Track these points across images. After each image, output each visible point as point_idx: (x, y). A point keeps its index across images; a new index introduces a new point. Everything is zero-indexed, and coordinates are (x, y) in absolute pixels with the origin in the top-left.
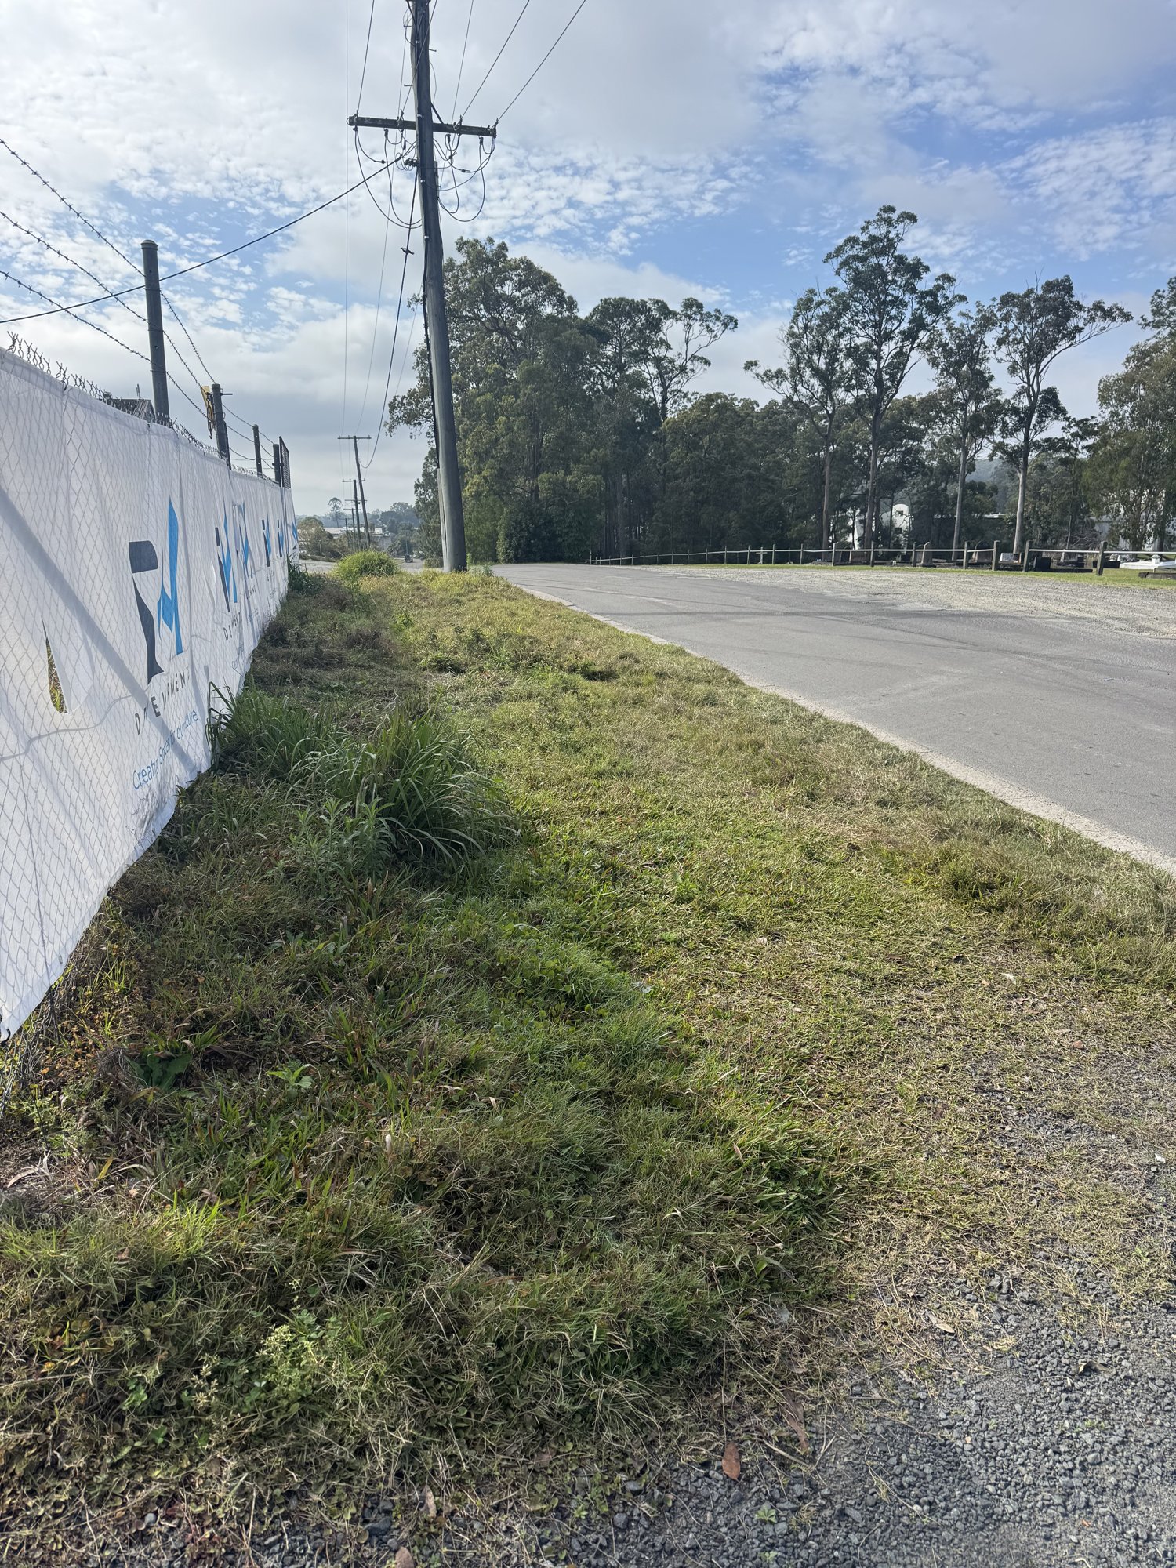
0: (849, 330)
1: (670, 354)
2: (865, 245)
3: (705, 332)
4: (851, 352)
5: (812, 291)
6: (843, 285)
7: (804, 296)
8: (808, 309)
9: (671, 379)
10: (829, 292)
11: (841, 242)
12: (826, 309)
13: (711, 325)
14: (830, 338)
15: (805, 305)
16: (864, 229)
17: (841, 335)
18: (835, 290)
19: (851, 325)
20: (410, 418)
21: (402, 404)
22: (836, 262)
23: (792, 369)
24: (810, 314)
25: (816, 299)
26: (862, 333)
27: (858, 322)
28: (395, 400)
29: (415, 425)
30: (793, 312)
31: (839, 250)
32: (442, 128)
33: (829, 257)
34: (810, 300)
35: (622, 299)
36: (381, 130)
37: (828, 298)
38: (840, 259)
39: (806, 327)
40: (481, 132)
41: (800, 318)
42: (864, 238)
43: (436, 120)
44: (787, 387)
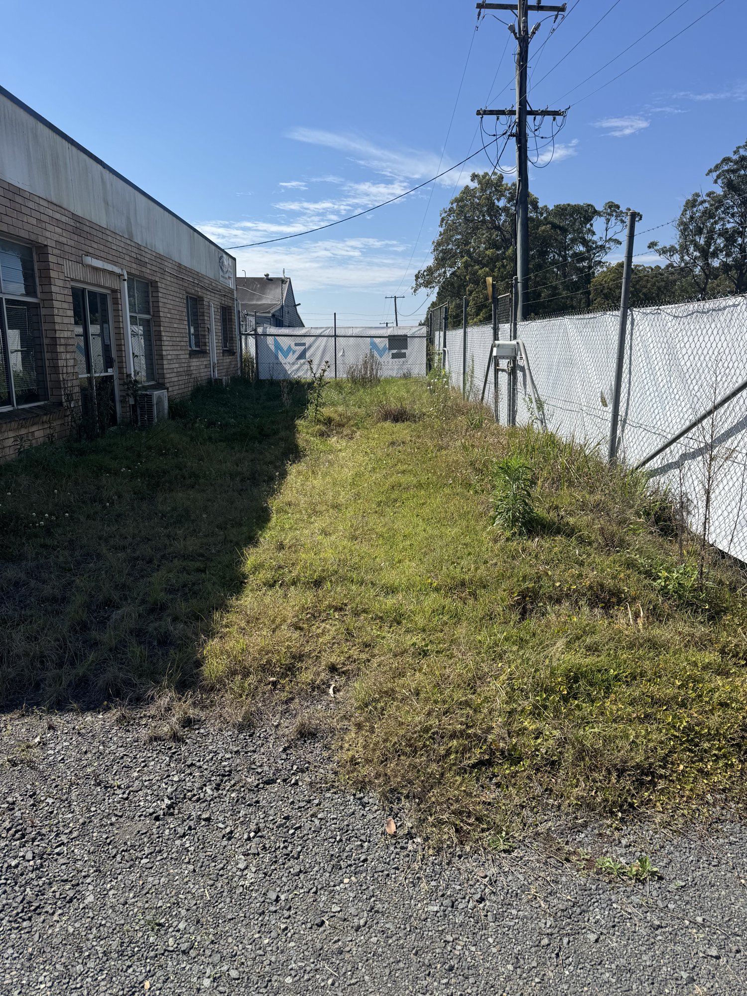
0: (723, 219)
1: (595, 238)
2: (736, 163)
3: (619, 223)
4: (723, 233)
5: (698, 195)
6: (719, 190)
7: (690, 198)
8: (694, 206)
9: (595, 254)
10: (709, 195)
11: (719, 162)
12: (707, 205)
13: (623, 218)
14: (709, 224)
15: (692, 204)
16: (735, 152)
17: (716, 223)
18: (713, 193)
19: (723, 215)
20: (427, 284)
21: (423, 275)
22: (715, 174)
23: (681, 246)
24: (695, 209)
25: (700, 199)
26: (731, 220)
27: (729, 213)
28: (419, 272)
29: (430, 288)
30: (682, 208)
31: (717, 167)
32: (532, 113)
33: (710, 171)
34: (695, 201)
35: (569, 205)
36: (495, 117)
37: (708, 199)
38: (718, 173)
39: (692, 218)
40: (555, 113)
41: (688, 212)
42: (735, 157)
43: (528, 109)
44: (676, 258)
